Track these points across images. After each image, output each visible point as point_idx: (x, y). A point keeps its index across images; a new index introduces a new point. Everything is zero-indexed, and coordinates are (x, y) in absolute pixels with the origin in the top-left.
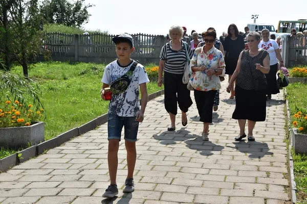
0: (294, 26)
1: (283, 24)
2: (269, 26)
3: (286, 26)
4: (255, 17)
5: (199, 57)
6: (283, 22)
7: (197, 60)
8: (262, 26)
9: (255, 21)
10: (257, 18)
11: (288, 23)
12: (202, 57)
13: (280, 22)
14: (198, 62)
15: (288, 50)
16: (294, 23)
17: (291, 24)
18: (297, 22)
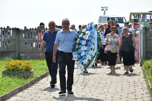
0: (145, 18)
1: (134, 15)
2: (121, 18)
3: (137, 18)
4: (105, 9)
5: (109, 38)
6: (134, 14)
7: (108, 40)
8: (114, 18)
9: (105, 13)
10: (107, 9)
11: (139, 15)
12: (111, 38)
13: (131, 14)
14: (109, 40)
15: (145, 42)
16: (144, 14)
17: (142, 15)
18: (147, 14)
